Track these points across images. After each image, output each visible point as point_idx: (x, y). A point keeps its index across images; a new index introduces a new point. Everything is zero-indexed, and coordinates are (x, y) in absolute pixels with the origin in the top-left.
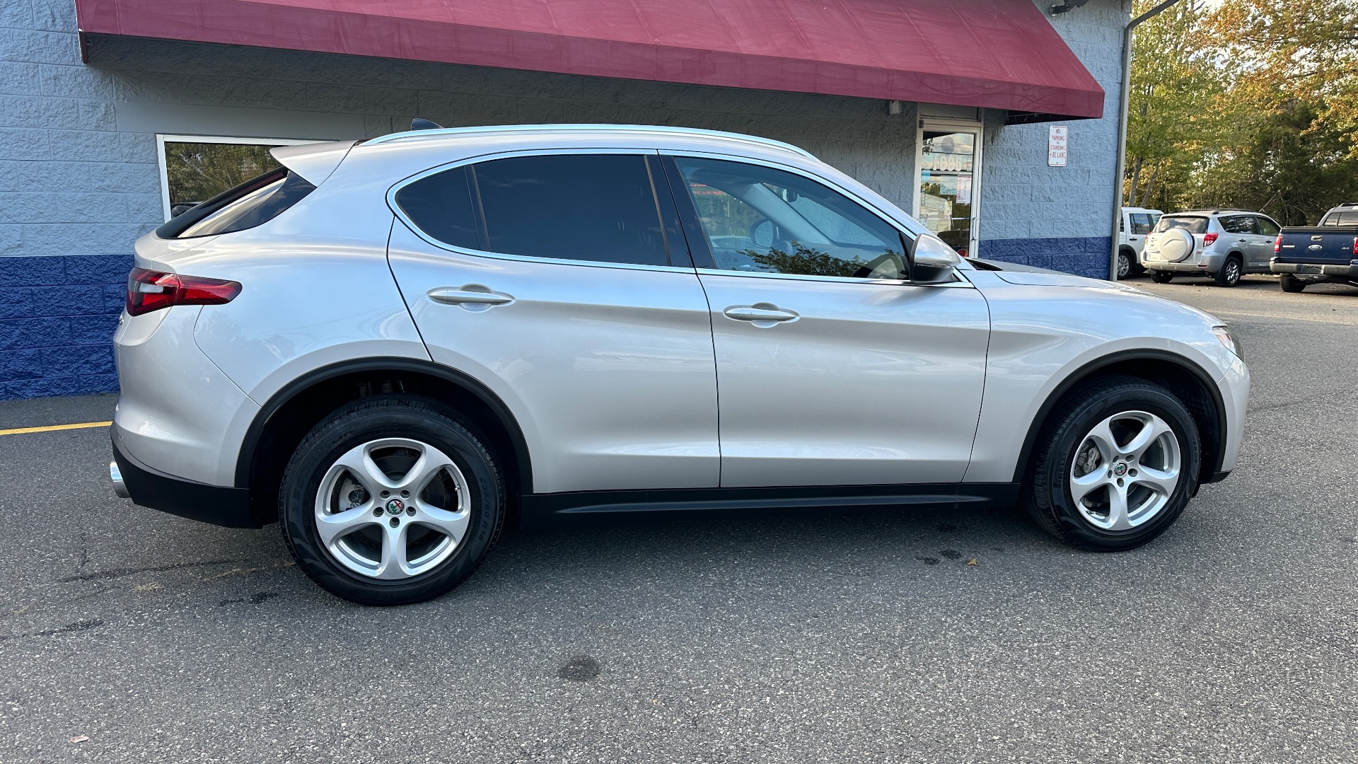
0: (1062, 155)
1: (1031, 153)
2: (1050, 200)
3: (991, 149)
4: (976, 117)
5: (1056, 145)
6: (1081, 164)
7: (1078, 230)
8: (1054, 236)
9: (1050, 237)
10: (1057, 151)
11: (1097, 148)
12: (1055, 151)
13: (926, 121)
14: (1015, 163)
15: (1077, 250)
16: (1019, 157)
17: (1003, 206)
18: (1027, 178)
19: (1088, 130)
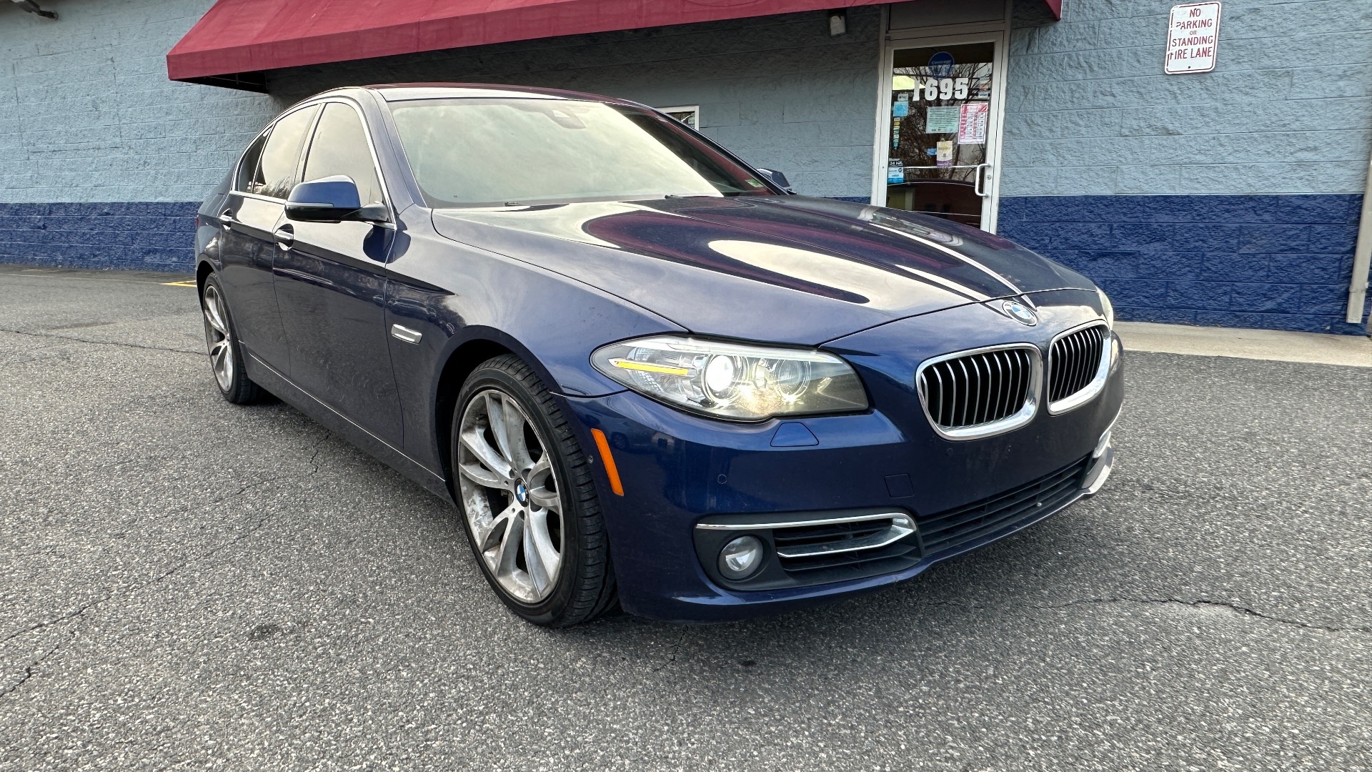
0: (1205, 52)
1: (1119, 58)
2: (1169, 133)
3: (1026, 61)
4: (1001, 16)
5: (1187, 36)
6: (1266, 62)
7: (1250, 181)
8: (1186, 193)
9: (1168, 192)
10: (1190, 47)
12: (1183, 48)
13: (893, 36)
14: (1080, 77)
15: (1250, 217)
16: (1090, 67)
17: (1051, 144)
18: (1110, 99)
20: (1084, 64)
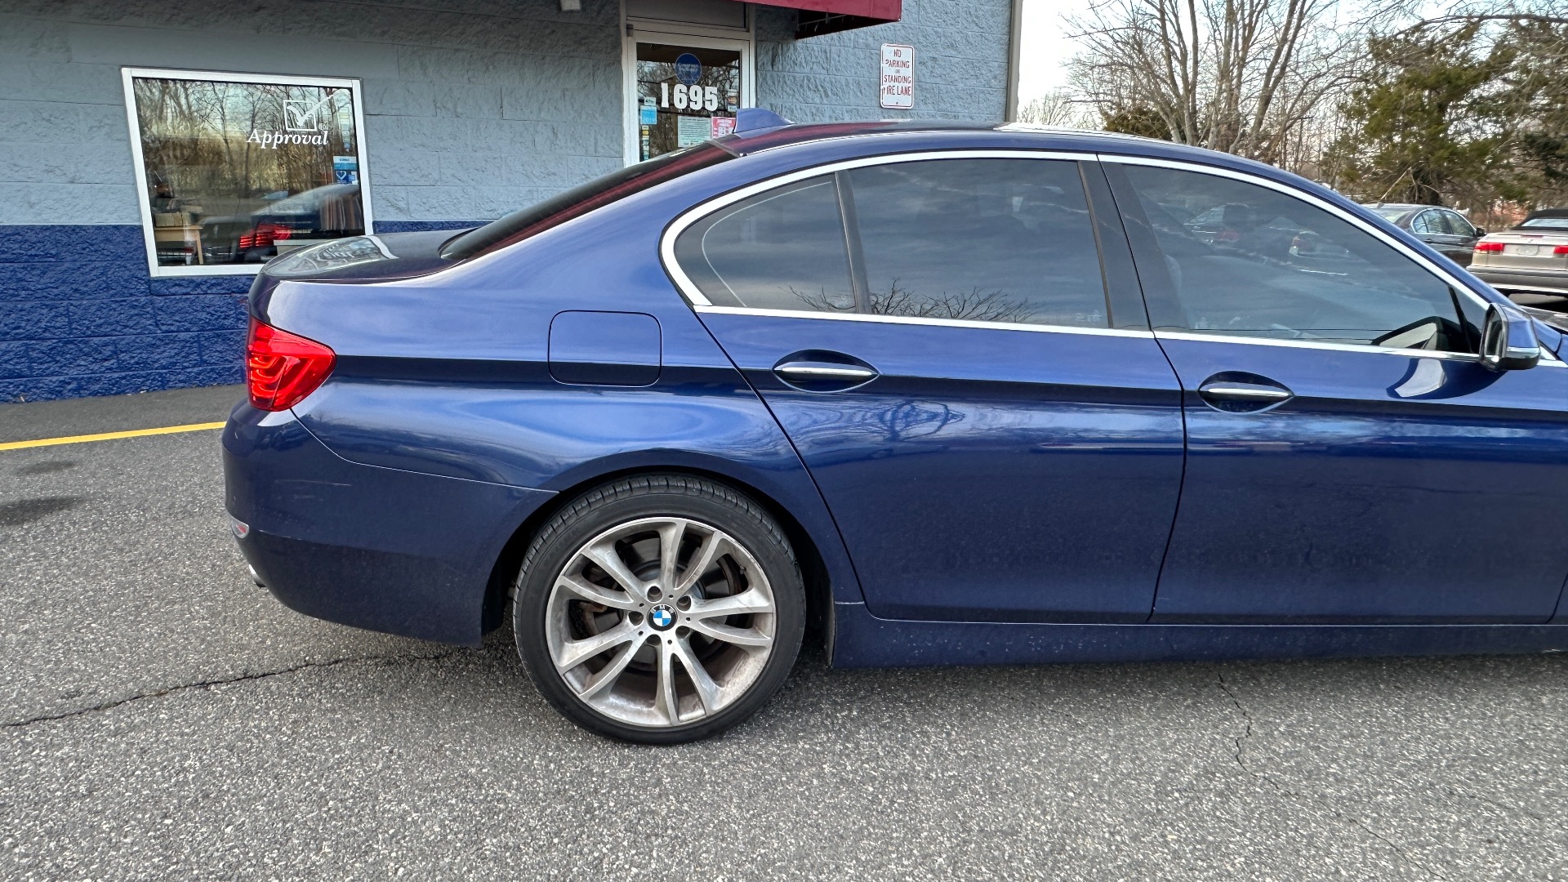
0: (907, 91)
1: (847, 86)
3: (772, 76)
4: (742, 24)
5: (893, 74)
6: (942, 106)
10: (896, 84)
11: (973, 82)
12: (892, 84)
13: (636, 25)
14: (817, 100)
16: (825, 92)
19: (954, 53)
20: (820, 87)
